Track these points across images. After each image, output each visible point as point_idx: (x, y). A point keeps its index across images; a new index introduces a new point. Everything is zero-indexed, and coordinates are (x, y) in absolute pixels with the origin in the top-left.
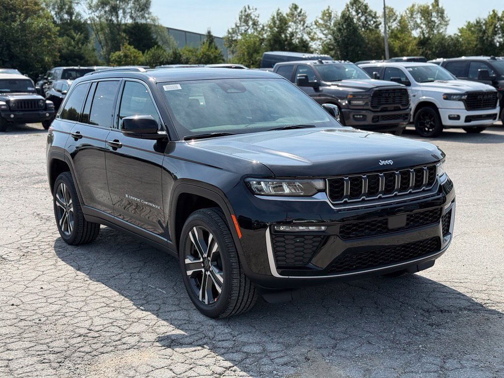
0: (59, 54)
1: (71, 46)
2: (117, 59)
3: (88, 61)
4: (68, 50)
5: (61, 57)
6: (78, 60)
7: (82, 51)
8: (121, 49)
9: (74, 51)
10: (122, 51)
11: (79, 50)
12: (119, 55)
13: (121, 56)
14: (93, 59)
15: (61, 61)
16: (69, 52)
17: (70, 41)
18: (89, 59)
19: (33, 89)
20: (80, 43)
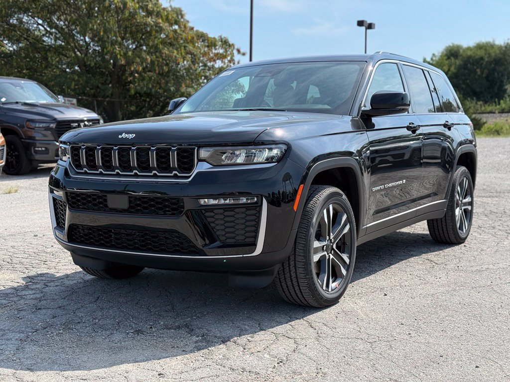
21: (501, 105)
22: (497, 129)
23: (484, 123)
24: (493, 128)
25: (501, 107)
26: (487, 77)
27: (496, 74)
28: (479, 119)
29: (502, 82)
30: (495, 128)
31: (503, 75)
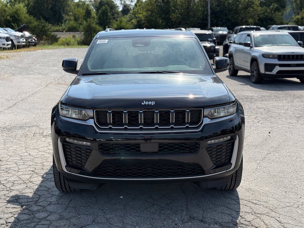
0: (258, 18)
1: (267, 12)
2: (296, 20)
3: (276, 22)
4: (265, 15)
5: (259, 20)
6: (269, 21)
7: (273, 16)
8: (300, 14)
9: (268, 16)
10: (300, 15)
11: (271, 15)
12: (298, 17)
13: (299, 19)
14: (280, 21)
15: (259, 22)
16: (265, 16)
17: (267, 9)
18: (277, 21)
19: (211, 40)
20: (272, 11)
21: (62, 26)
22: (68, 42)
23: (59, 38)
24: (65, 41)
25: (63, 28)
26: (51, 9)
27: (56, 7)
28: (56, 35)
29: (60, 12)
30: (66, 42)
31: (60, 8)
